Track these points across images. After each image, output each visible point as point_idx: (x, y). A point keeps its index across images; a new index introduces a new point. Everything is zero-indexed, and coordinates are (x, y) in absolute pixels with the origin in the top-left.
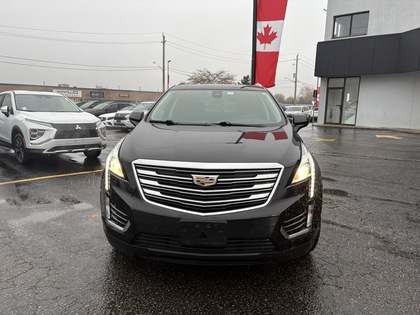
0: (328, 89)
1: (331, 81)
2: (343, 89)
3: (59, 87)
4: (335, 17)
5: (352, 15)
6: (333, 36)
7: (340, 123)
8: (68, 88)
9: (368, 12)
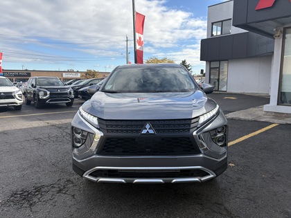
0: (210, 69)
1: (212, 63)
2: (219, 68)
3: (68, 72)
4: (213, 23)
5: (222, 21)
6: (212, 35)
7: (218, 91)
8: (73, 72)
9: (231, 19)
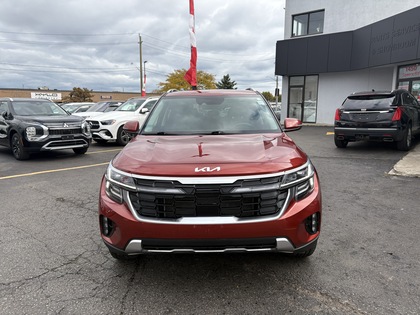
0: (290, 87)
1: (292, 79)
2: (304, 87)
4: (293, 16)
5: (309, 13)
6: (293, 35)
7: (302, 121)
9: (323, 10)
